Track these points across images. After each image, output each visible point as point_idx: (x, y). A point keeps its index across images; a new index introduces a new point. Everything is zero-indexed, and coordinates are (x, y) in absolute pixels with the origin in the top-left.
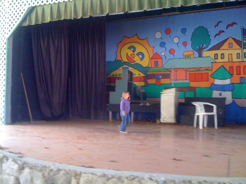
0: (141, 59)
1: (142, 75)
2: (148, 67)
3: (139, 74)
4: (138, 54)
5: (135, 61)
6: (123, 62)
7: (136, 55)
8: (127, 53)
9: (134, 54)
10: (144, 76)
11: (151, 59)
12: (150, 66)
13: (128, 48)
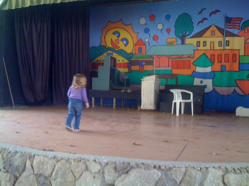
0: (126, 45)
1: (126, 61)
2: (132, 53)
3: (123, 61)
4: (122, 40)
5: (119, 47)
6: (107, 47)
7: (121, 40)
8: (112, 39)
9: (118, 40)
10: (128, 63)
11: (135, 45)
12: (134, 52)
13: (113, 34)
